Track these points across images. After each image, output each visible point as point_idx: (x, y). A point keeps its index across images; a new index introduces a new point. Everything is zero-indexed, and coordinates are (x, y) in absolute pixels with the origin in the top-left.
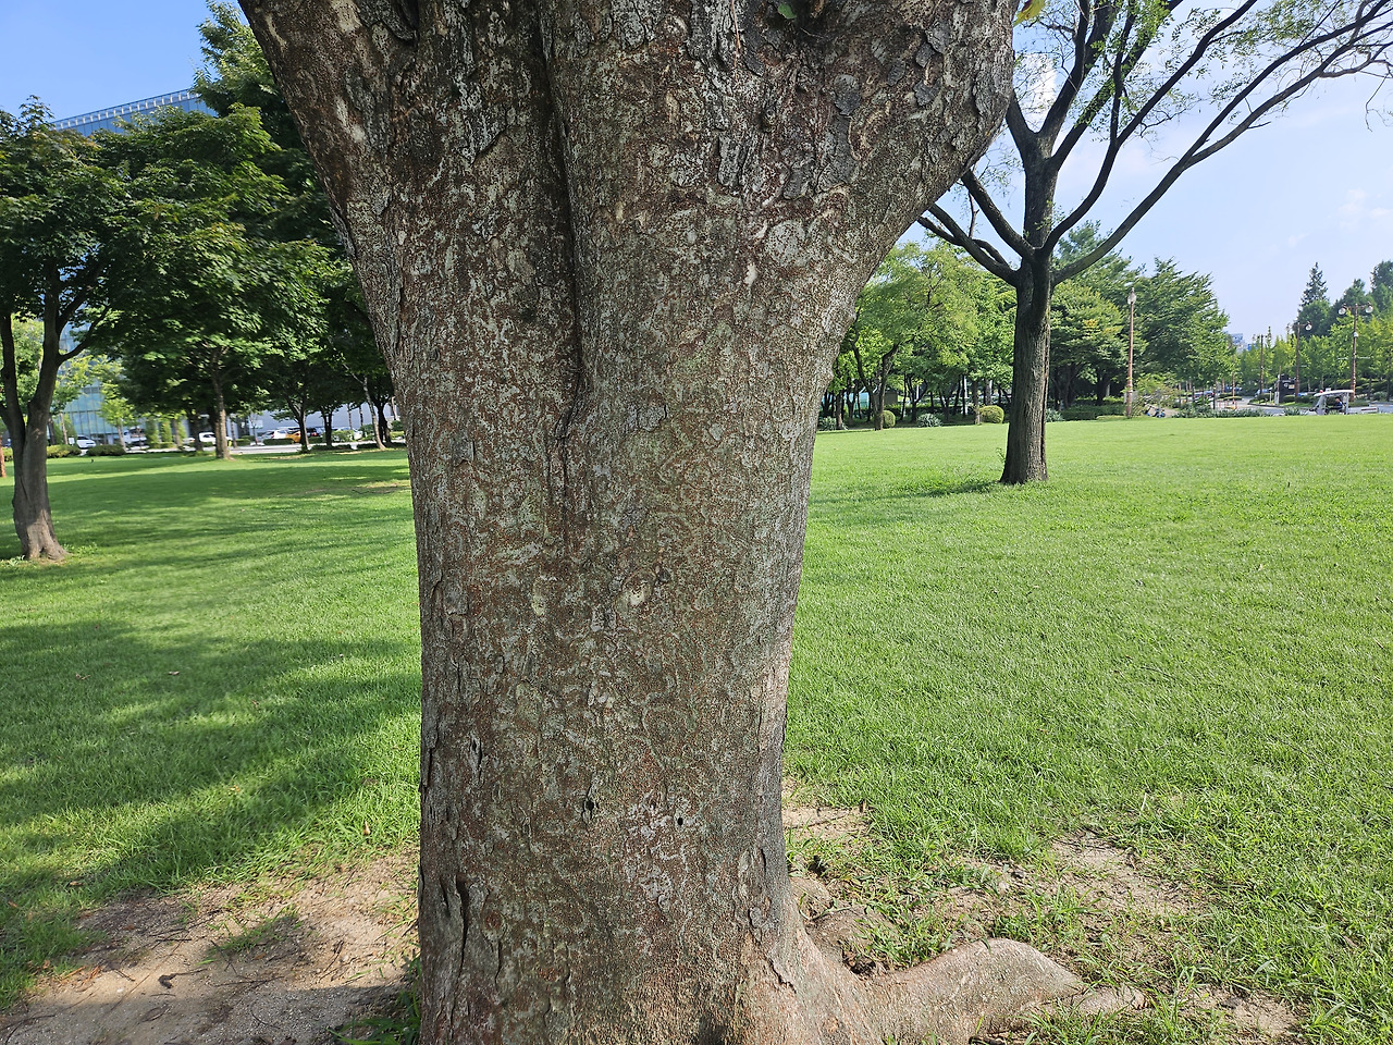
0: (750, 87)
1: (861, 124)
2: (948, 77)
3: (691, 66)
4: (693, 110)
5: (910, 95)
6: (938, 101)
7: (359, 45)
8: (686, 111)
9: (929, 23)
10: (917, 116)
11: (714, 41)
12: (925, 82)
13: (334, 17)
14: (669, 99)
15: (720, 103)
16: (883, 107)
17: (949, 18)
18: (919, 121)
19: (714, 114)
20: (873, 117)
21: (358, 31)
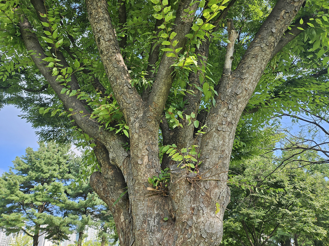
0: (158, 235)
1: (178, 243)
2: (194, 231)
3: (147, 233)
4: (147, 242)
5: (186, 236)
6: (193, 236)
7: (123, 224)
8: (146, 242)
9: (188, 220)
10: (188, 240)
11: (151, 228)
12: (189, 233)
13: (121, 219)
14: (143, 240)
15: (152, 240)
16: (182, 239)
17: (192, 218)
18: (189, 241)
19: (151, 243)
20: (180, 241)
21: (123, 221)
